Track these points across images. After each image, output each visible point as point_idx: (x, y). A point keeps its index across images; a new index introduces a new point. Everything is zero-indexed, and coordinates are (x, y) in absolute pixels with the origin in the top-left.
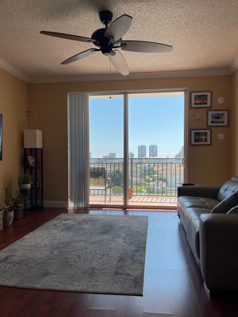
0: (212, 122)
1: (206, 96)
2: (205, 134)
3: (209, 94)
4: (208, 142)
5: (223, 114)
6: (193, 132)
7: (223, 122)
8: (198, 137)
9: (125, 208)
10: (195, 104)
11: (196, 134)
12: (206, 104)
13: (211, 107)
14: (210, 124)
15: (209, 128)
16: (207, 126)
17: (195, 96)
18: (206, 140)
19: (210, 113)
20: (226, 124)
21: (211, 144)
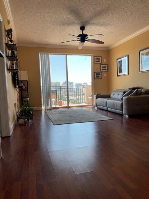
0: (102, 69)
1: (100, 58)
2: (100, 74)
3: (101, 58)
4: (101, 78)
5: (106, 66)
6: (95, 73)
7: (106, 69)
8: (97, 76)
9: (68, 107)
10: (96, 61)
11: (96, 74)
12: (100, 62)
13: (101, 63)
14: (101, 70)
15: (101, 72)
16: (101, 71)
17: (96, 58)
18: (100, 77)
19: (102, 66)
20: (107, 70)
21: (102, 79)
